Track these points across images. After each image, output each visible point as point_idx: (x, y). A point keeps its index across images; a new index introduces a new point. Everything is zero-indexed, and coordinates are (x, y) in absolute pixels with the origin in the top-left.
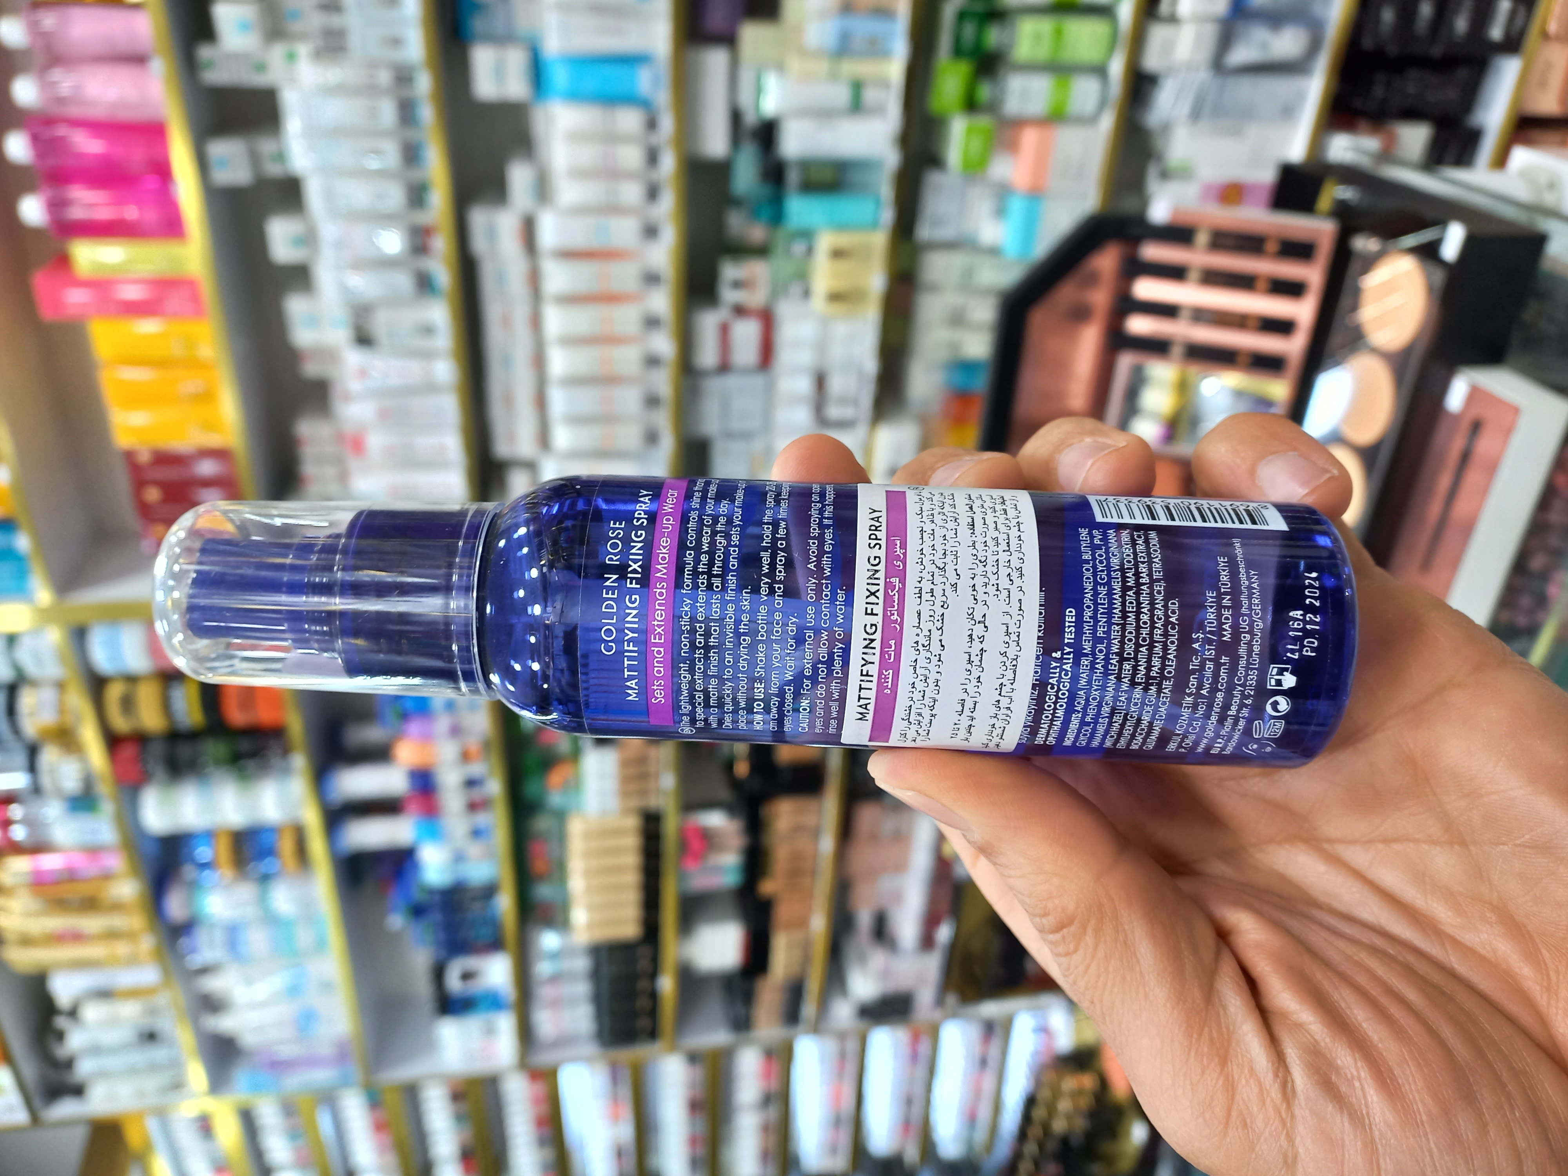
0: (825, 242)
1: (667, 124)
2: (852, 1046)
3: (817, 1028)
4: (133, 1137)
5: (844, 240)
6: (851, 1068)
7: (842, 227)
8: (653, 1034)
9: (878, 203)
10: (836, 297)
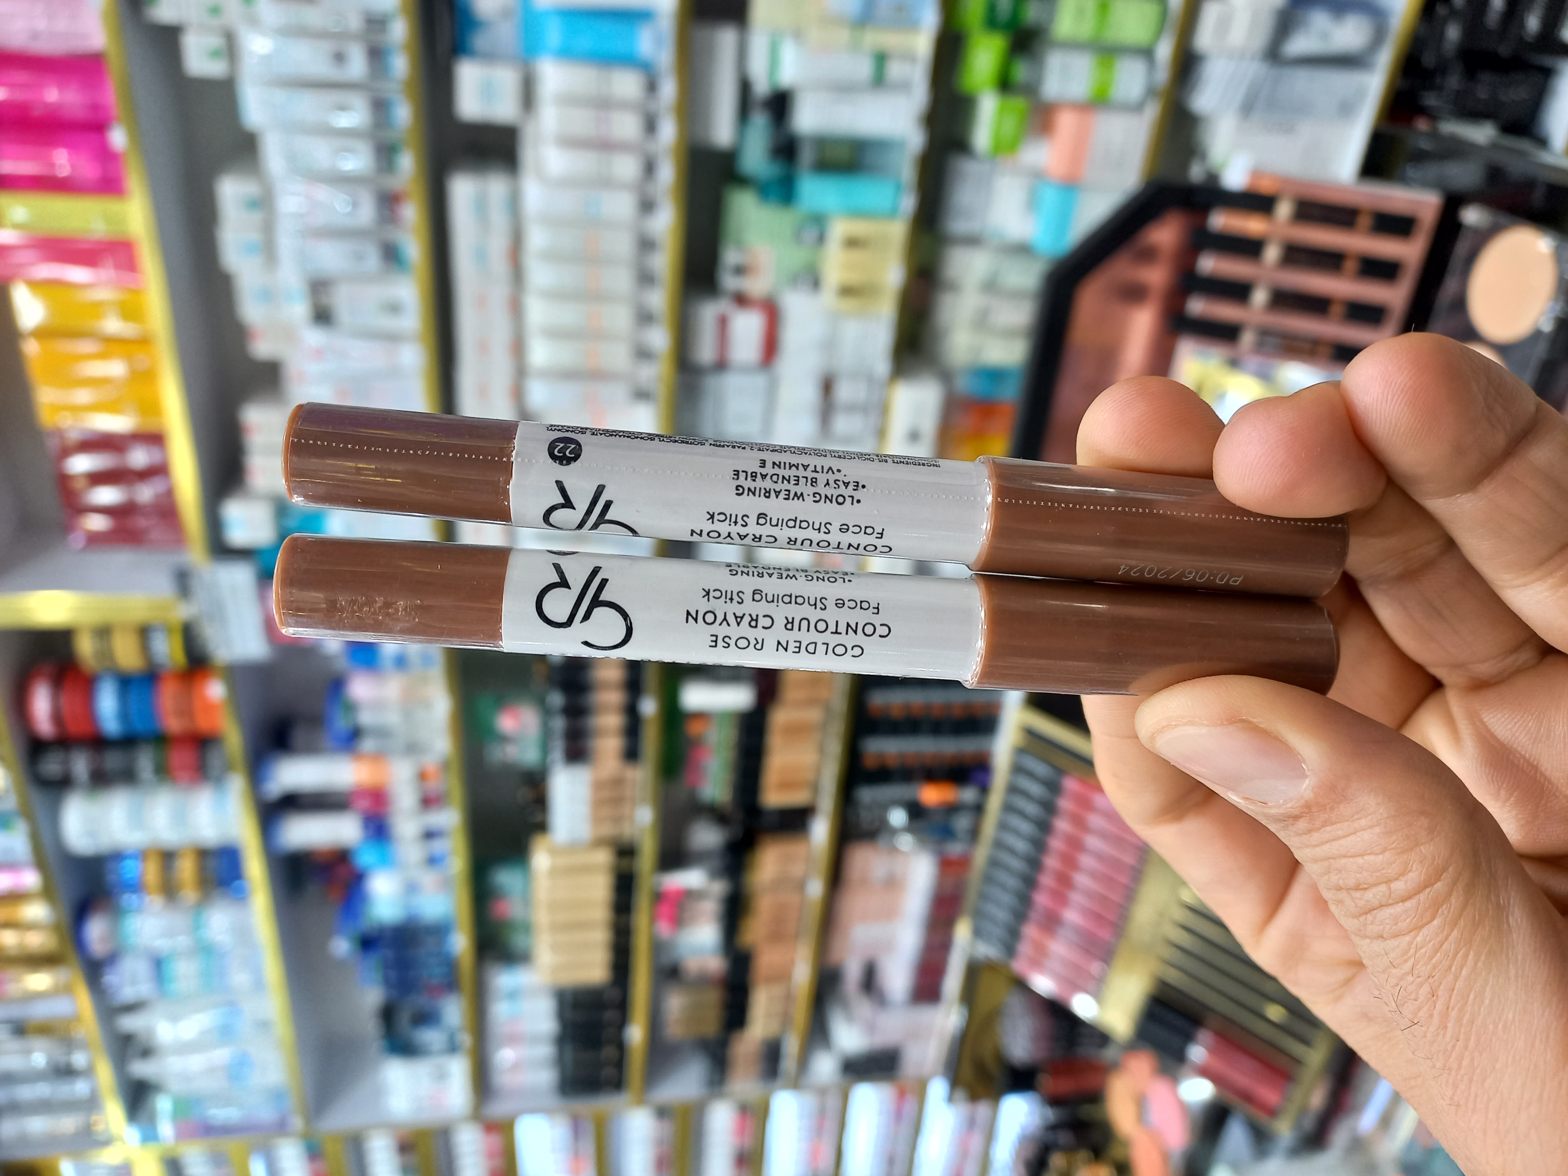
0: (839, 229)
1: (669, 89)
2: (832, 1102)
3: (797, 1083)
5: (859, 228)
6: (831, 1125)
7: (857, 214)
8: (617, 1084)
9: (898, 187)
10: (847, 291)
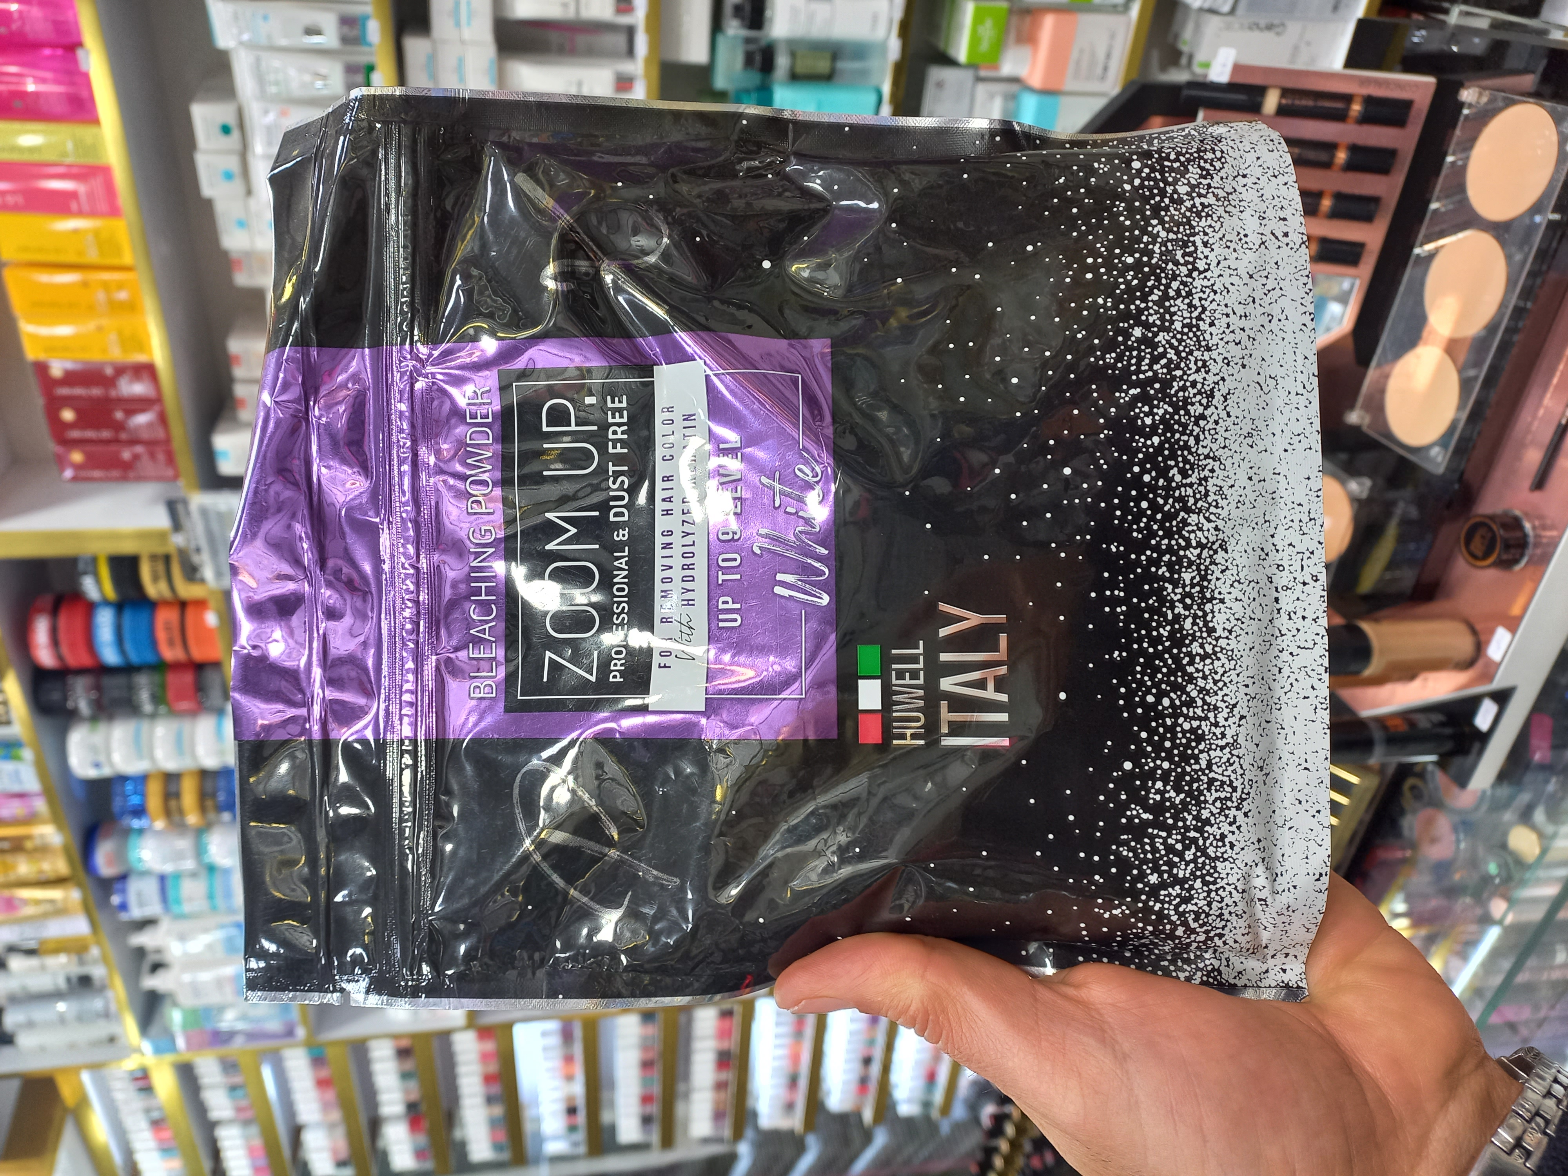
4: (67, 1092)
